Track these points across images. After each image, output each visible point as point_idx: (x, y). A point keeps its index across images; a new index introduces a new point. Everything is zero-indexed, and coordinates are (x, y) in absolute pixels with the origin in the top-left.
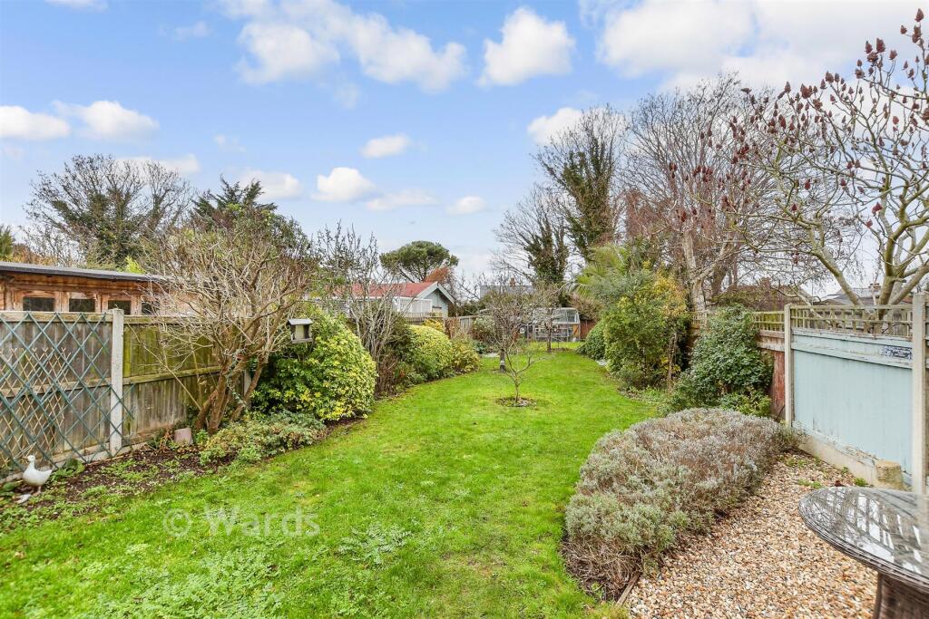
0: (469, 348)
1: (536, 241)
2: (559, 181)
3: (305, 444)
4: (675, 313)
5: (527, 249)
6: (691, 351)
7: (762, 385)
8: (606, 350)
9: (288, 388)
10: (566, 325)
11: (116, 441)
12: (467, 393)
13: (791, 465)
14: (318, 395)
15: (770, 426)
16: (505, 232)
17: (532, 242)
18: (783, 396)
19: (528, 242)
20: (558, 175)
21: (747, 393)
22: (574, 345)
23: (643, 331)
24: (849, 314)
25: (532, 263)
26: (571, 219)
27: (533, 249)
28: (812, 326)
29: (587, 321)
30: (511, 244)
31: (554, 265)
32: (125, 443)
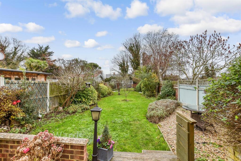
0: (110, 90)
1: (121, 64)
2: (128, 50)
3: (88, 109)
4: (156, 81)
5: (119, 66)
6: (161, 89)
7: (174, 95)
8: (142, 90)
9: (79, 98)
10: (130, 84)
11: (48, 110)
12: (114, 99)
13: (179, 108)
14: (86, 99)
15: (176, 101)
16: (114, 61)
17: (120, 64)
18: (177, 97)
19: (119, 64)
20: (128, 48)
21: (171, 96)
22: (133, 89)
23: (151, 85)
24: (188, 82)
25: (120, 69)
26: (131, 59)
27: (121, 65)
28: (181, 84)
29: (135, 83)
30: (115, 64)
31: (125, 70)
32: (50, 110)
